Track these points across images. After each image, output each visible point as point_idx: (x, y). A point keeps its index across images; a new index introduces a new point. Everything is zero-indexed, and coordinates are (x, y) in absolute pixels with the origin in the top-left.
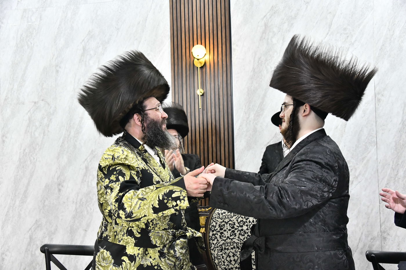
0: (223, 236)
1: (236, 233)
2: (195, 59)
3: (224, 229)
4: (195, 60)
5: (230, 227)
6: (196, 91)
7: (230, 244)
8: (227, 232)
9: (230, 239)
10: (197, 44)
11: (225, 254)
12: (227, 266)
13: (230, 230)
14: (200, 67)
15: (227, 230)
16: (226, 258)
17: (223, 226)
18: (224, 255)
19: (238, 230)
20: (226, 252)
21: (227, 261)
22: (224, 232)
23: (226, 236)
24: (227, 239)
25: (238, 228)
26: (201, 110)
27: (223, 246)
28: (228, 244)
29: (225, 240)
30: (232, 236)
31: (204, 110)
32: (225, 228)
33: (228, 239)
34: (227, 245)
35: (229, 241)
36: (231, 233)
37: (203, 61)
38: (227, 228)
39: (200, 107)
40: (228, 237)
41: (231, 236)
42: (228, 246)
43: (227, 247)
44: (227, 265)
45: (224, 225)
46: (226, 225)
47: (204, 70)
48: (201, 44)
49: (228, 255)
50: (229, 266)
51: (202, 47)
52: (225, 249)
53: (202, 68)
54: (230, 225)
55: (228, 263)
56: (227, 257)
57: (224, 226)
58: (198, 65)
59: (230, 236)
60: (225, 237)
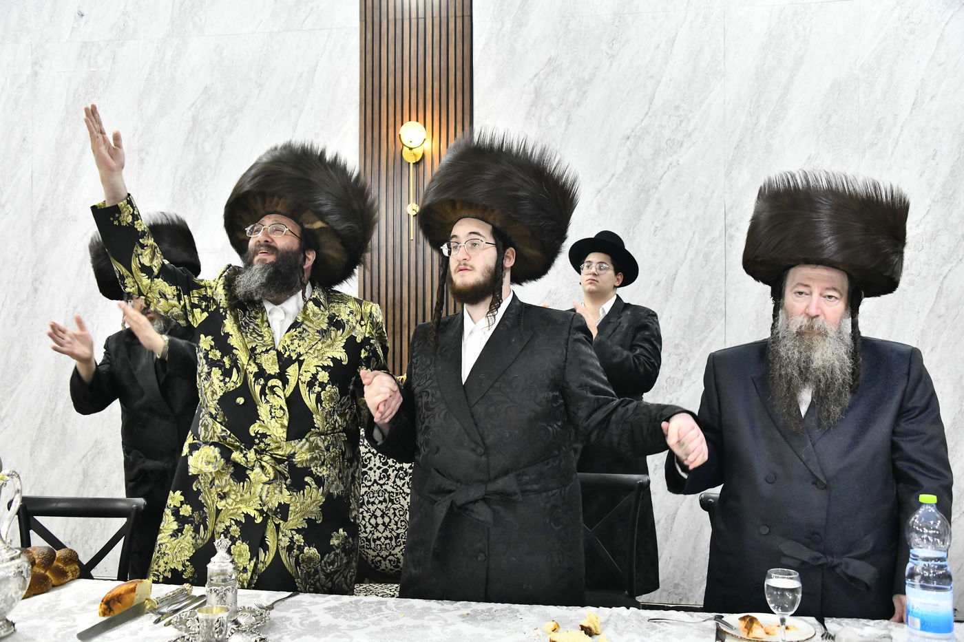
0: (366, 479)
1: (390, 475)
2: (405, 147)
3: (369, 466)
4: (406, 149)
5: (381, 462)
6: (404, 209)
7: (378, 493)
8: (375, 472)
9: (378, 484)
10: (410, 120)
11: (367, 512)
12: (371, 534)
13: (379, 468)
14: (414, 164)
15: (375, 468)
16: (370, 519)
17: (368, 460)
18: (365, 514)
19: (394, 468)
20: (369, 509)
21: (370, 524)
22: (369, 472)
23: (373, 480)
24: (373, 485)
25: (394, 464)
26: (413, 244)
27: (365, 498)
28: (374, 494)
29: (369, 487)
30: (382, 479)
31: (419, 243)
32: (371, 465)
33: (375, 485)
34: (371, 495)
35: (376, 487)
36: (381, 474)
37: (419, 152)
38: (375, 465)
39: (412, 238)
40: (375, 480)
41: (380, 478)
42: (373, 497)
43: (371, 500)
44: (371, 532)
45: (370, 458)
46: (373, 458)
47: (421, 168)
48: (417, 121)
49: (373, 514)
50: (373, 534)
51: (420, 126)
52: (368, 502)
53: (417, 164)
54: (380, 459)
55: (371, 529)
56: (372, 517)
57: (370, 460)
58: (410, 158)
59: (379, 480)
60: (370, 481)
